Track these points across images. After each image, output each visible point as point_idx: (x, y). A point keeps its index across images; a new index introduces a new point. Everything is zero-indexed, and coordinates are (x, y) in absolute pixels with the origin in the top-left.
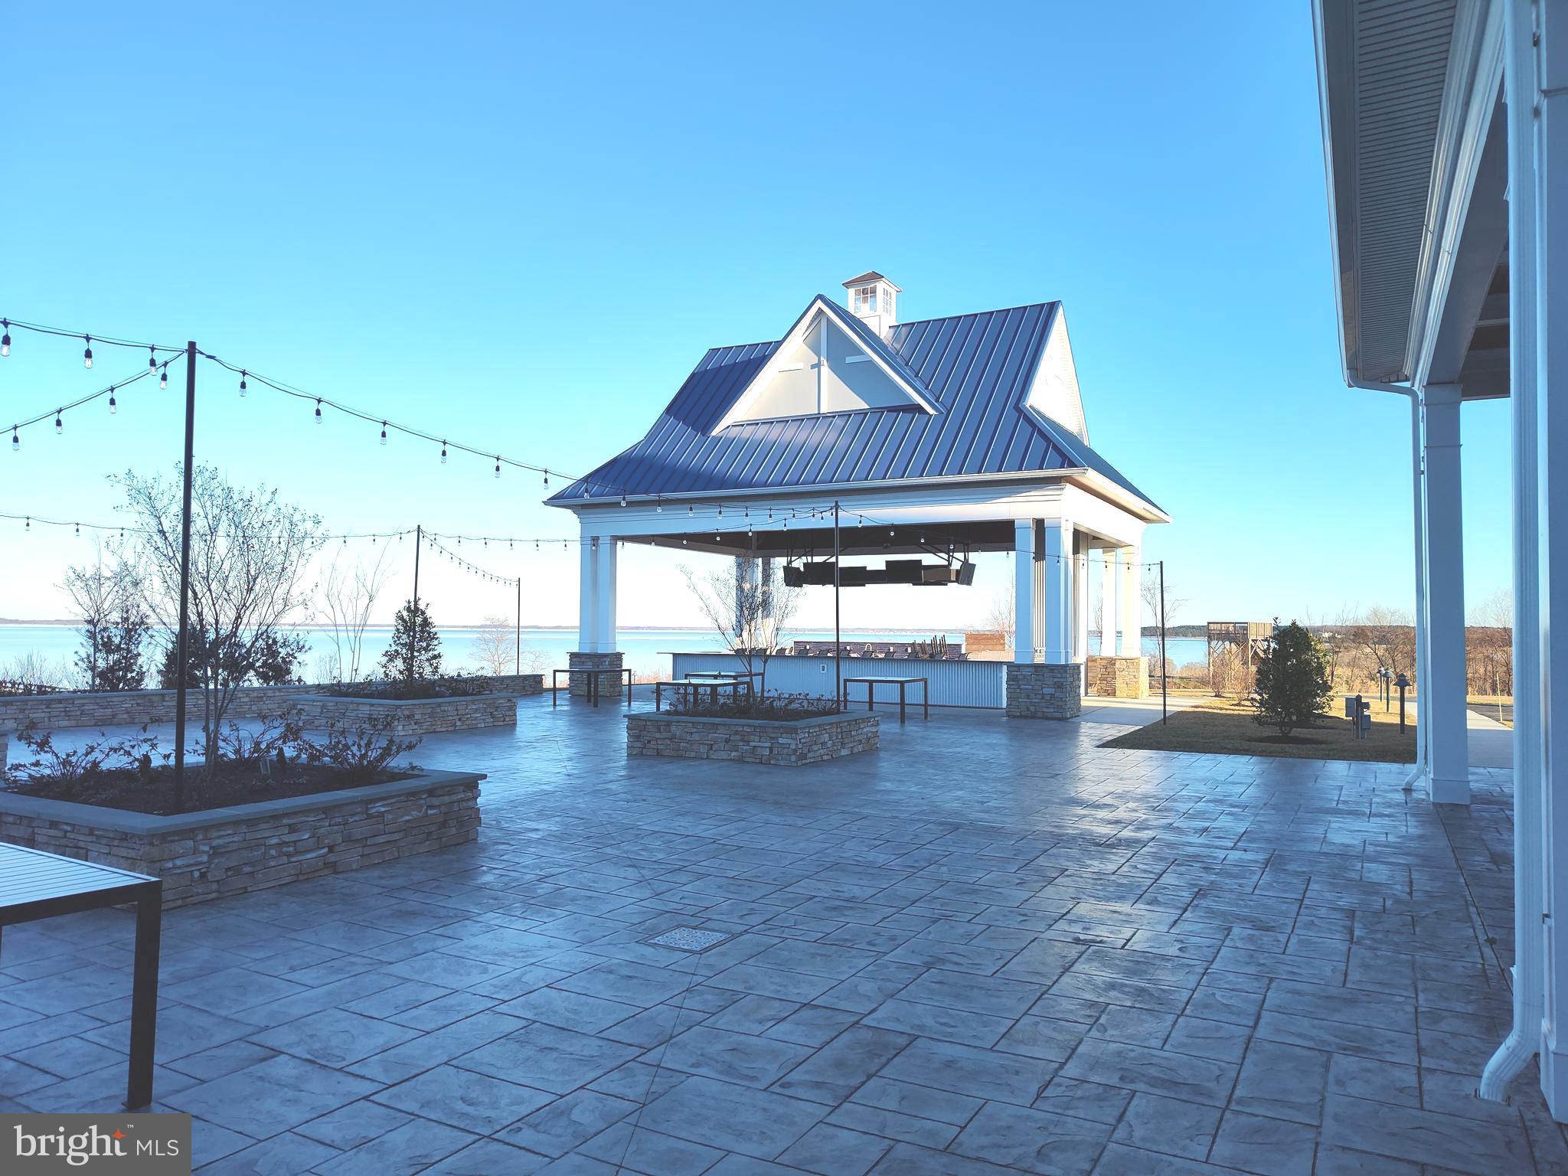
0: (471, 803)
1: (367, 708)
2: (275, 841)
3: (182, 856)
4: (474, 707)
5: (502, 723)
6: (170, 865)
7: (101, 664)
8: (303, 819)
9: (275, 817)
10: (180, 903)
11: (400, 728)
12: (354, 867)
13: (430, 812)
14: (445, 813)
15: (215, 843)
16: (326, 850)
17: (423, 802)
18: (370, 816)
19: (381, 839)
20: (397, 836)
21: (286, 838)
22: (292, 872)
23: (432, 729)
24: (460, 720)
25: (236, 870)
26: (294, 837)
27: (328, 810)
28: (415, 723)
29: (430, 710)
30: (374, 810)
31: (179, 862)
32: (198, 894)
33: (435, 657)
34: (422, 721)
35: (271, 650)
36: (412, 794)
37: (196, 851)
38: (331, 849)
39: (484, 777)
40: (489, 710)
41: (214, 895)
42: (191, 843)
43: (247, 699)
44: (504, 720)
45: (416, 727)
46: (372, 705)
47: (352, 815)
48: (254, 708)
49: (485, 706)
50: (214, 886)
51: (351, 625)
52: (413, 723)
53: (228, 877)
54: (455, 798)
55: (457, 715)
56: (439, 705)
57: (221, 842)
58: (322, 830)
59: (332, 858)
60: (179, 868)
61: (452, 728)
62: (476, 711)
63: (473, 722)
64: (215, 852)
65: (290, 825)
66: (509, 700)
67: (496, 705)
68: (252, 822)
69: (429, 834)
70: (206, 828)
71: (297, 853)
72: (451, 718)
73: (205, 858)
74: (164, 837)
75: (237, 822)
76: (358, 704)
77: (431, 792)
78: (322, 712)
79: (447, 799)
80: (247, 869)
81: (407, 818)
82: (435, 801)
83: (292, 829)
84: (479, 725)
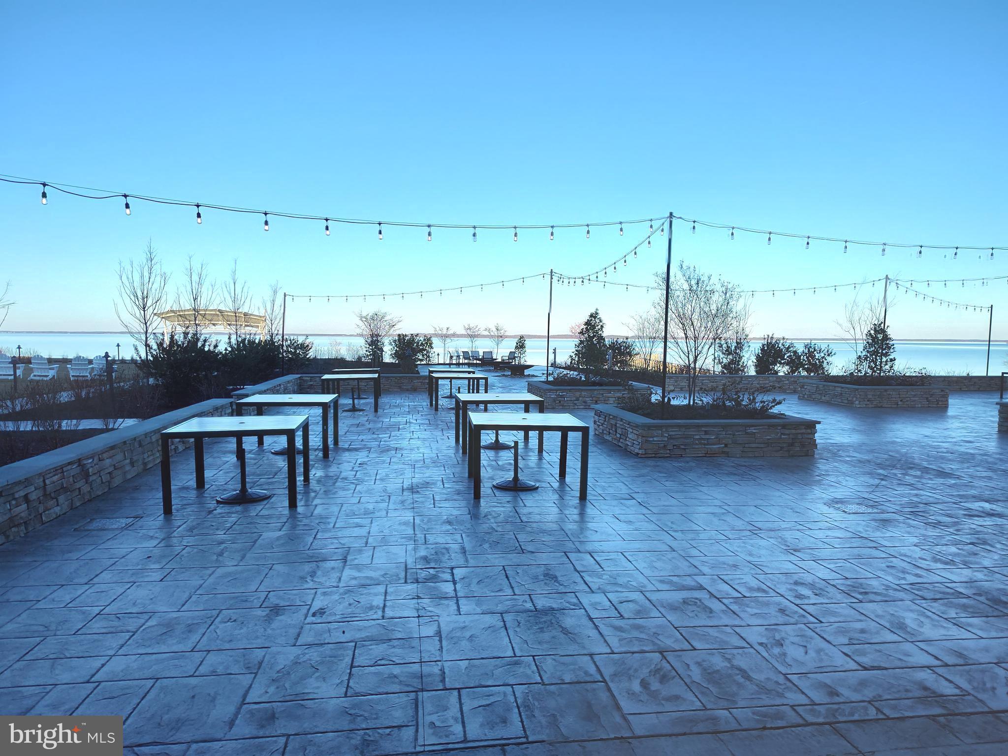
0: (811, 436)
1: (839, 389)
2: (698, 437)
3: (657, 436)
4: (913, 393)
5: (934, 406)
6: (652, 439)
7: (725, 361)
8: (712, 429)
9: (698, 426)
10: (654, 455)
11: (857, 402)
12: (738, 456)
13: (783, 436)
14: (792, 439)
15: (671, 433)
16: (723, 445)
17: (778, 431)
18: (747, 433)
19: (753, 445)
20: (762, 446)
21: (703, 437)
22: (703, 452)
23: (879, 405)
24: (901, 401)
25: (678, 447)
26: (707, 437)
27: (724, 427)
28: (868, 401)
29: (879, 393)
30: (749, 431)
31: (655, 439)
32: (661, 453)
33: (891, 360)
34: (873, 399)
35: (811, 354)
36: (770, 426)
37: (662, 436)
38: (726, 445)
39: (819, 423)
40: (925, 396)
41: (668, 455)
42: (660, 432)
43: (787, 382)
44: (938, 404)
45: (868, 403)
46: (842, 388)
47: (739, 431)
48: (792, 387)
49: (922, 393)
50: (668, 451)
51: (860, 339)
52: (866, 400)
53: (674, 448)
54: (799, 431)
55: (900, 398)
56: (886, 390)
57: (673, 433)
58: (721, 436)
59: (726, 450)
60: (655, 441)
61: (895, 406)
62: (915, 396)
63: (912, 403)
64: (671, 438)
65: (705, 431)
66: (942, 391)
67: (931, 393)
68: (687, 427)
69: (782, 448)
70: (668, 426)
71: (708, 444)
72: (894, 399)
73: (666, 439)
74: (649, 427)
75: (679, 426)
76: (835, 387)
77: (784, 426)
78: (816, 391)
79: (794, 431)
80: (683, 447)
81: (769, 437)
82: (787, 432)
83: (706, 433)
84: (916, 406)
